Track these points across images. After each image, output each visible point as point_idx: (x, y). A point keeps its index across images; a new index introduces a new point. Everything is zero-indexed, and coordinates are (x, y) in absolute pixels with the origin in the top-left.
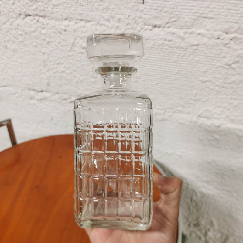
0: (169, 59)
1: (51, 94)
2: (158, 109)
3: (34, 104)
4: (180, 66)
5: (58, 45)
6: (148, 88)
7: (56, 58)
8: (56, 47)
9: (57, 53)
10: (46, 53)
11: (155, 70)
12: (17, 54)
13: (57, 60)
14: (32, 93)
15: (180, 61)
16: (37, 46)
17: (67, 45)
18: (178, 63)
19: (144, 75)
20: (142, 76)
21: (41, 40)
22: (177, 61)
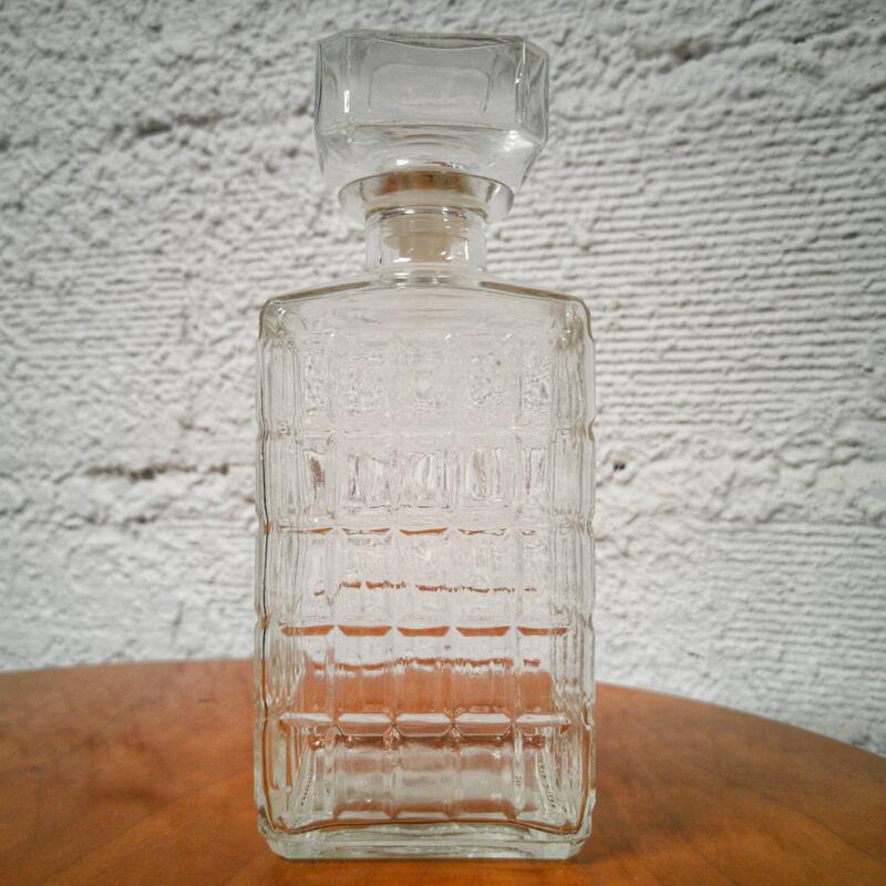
0: (763, 180)
1: (194, 477)
2: (740, 455)
3: (99, 551)
4: (822, 202)
5: (258, 225)
6: (673, 349)
7: (240, 286)
8: (245, 237)
9: (248, 262)
10: (198, 275)
11: (702, 247)
12: (71, 304)
13: (241, 294)
14: (104, 490)
15: (818, 177)
16: (167, 248)
17: (294, 216)
18: (812, 190)
19: (647, 284)
20: (640, 290)
21: (183, 222)
22: (805, 180)
